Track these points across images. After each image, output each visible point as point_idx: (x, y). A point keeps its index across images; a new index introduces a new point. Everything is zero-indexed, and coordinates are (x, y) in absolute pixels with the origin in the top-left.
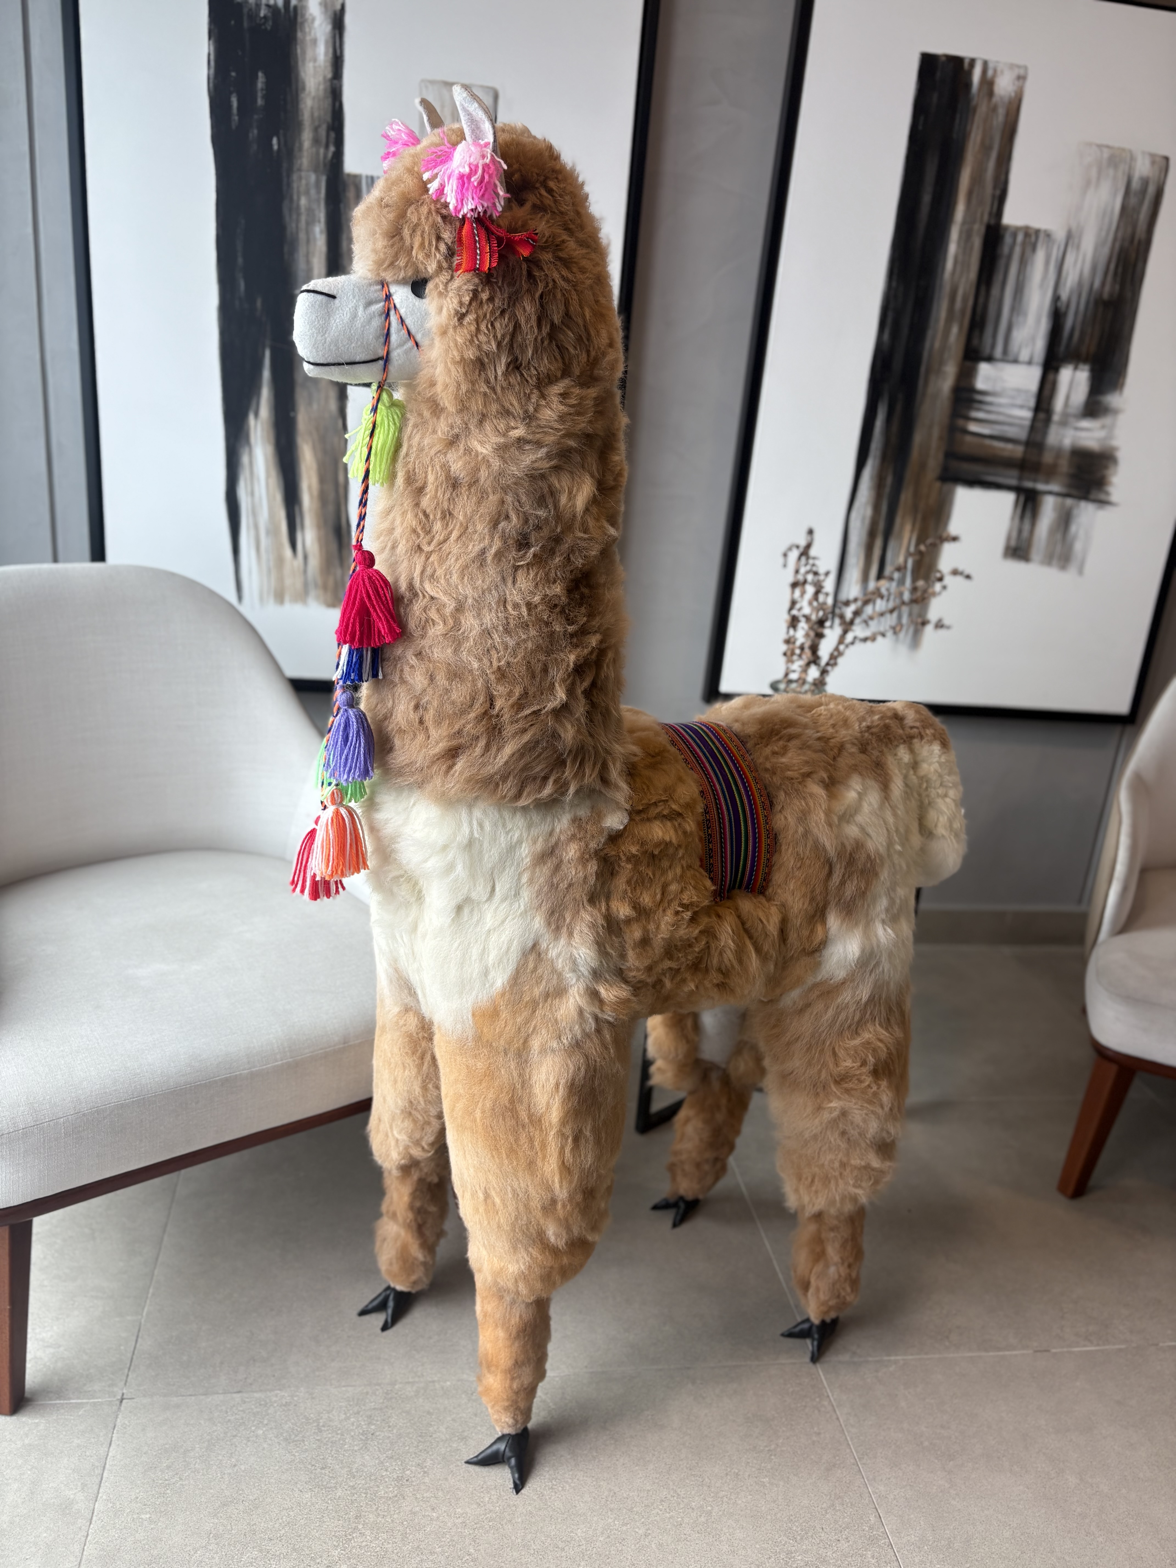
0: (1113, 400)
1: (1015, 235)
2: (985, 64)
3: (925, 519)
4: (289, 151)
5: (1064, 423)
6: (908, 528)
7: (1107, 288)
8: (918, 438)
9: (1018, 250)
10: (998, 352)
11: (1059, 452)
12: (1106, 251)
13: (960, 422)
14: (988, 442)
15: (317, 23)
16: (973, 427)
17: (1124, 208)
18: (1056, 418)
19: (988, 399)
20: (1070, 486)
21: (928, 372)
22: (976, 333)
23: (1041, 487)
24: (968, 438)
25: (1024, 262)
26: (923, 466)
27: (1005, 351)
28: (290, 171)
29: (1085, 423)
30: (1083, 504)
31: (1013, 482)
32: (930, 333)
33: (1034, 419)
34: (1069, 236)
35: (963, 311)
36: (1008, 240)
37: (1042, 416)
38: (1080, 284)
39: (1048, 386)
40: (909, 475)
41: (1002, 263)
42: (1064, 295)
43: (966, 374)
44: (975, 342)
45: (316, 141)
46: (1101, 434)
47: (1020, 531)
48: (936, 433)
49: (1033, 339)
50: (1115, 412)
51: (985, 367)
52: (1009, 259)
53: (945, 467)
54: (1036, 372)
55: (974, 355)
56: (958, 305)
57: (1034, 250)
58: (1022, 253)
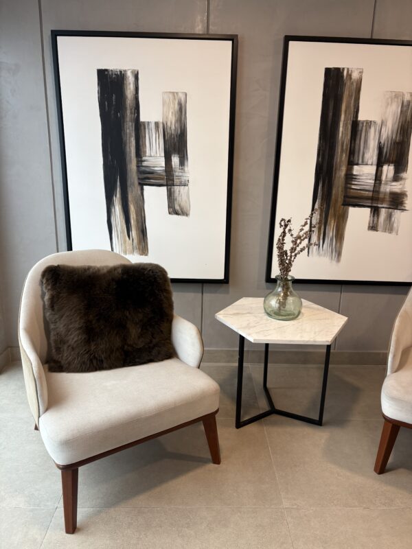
0: (404, 175)
1: (363, 124)
2: (348, 69)
3: (338, 218)
4: (123, 117)
5: (386, 184)
6: (333, 221)
7: (398, 138)
8: (334, 192)
9: (364, 128)
10: (360, 162)
11: (385, 193)
12: (396, 126)
13: (349, 185)
14: (359, 191)
15: (130, 78)
16: (353, 187)
17: (401, 111)
18: (383, 182)
19: (358, 177)
20: (390, 205)
21: (336, 170)
22: (352, 156)
23: (380, 206)
24: (353, 191)
25: (367, 132)
26: (336, 201)
27: (363, 161)
28: (124, 122)
29: (394, 184)
30: (396, 211)
31: (370, 205)
32: (335, 156)
33: (375, 183)
34: (382, 122)
36: (361, 125)
37: (378, 182)
38: (388, 137)
39: (379, 172)
40: (332, 204)
41: (359, 133)
42: (382, 142)
43: (350, 169)
44: (352, 159)
45: (131, 113)
46: (401, 187)
47: (373, 221)
48: (340, 189)
49: (372, 157)
50: (405, 179)
51: (355, 167)
52: (361, 131)
53: (344, 201)
54: (374, 168)
55: (351, 163)
56: (344, 147)
57: (370, 128)
58: (366, 129)
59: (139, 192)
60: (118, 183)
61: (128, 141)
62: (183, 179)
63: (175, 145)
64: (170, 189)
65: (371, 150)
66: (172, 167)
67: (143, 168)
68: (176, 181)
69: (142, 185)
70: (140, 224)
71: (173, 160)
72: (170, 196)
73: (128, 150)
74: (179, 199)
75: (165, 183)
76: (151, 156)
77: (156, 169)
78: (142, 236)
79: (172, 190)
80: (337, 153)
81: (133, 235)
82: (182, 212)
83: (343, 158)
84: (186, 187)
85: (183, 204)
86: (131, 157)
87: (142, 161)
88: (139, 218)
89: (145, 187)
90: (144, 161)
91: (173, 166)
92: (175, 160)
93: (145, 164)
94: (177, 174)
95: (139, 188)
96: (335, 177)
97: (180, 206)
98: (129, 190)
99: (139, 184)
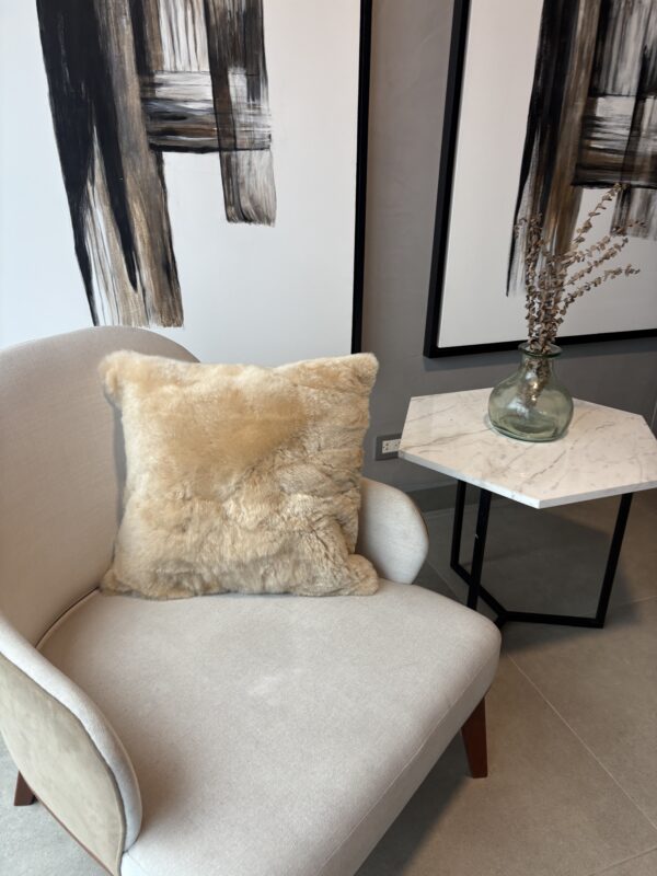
3: (563, 213)
5: (648, 137)
6: (553, 220)
8: (559, 156)
9: (621, 13)
10: (609, 90)
11: (645, 156)
13: (587, 141)
14: (602, 154)
16: (594, 145)
18: (643, 133)
19: (604, 123)
20: (651, 180)
21: (566, 107)
22: (596, 76)
23: (634, 183)
24: (591, 153)
25: (625, 23)
26: (562, 175)
27: (613, 89)
31: (617, 181)
32: (568, 77)
33: (630, 136)
35: (588, 59)
36: (615, 9)
37: (635, 133)
39: (639, 111)
40: (554, 184)
41: (612, 22)
42: (649, 48)
43: (590, 106)
44: (595, 83)
47: (621, 214)
48: (571, 152)
49: (630, 78)
51: (601, 100)
52: (617, 18)
53: (576, 176)
54: (631, 102)
55: (595, 92)
56: (585, 56)
57: (631, 13)
58: (624, 18)
59: (153, 169)
60: (96, 147)
61: (112, 27)
62: (259, 131)
63: (234, 39)
64: (229, 158)
65: (629, 65)
66: (229, 102)
67: (157, 105)
68: (242, 138)
69: (157, 150)
70: (159, 250)
71: (231, 83)
72: (229, 173)
73: (114, 52)
74: (249, 182)
75: (215, 145)
76: (176, 72)
77: (191, 106)
78: (165, 279)
79: (233, 160)
80: (572, 66)
81: (145, 280)
82: (257, 213)
83: (581, 81)
84: (266, 153)
85: (259, 195)
86: (123, 71)
87: (154, 85)
88: (157, 234)
89: (167, 156)
90: (160, 85)
91: (233, 100)
92: (237, 82)
93: (161, 92)
94: (242, 119)
95: (151, 159)
96: (564, 122)
97: (251, 199)
98: (127, 163)
99: (152, 147)
